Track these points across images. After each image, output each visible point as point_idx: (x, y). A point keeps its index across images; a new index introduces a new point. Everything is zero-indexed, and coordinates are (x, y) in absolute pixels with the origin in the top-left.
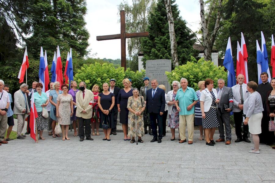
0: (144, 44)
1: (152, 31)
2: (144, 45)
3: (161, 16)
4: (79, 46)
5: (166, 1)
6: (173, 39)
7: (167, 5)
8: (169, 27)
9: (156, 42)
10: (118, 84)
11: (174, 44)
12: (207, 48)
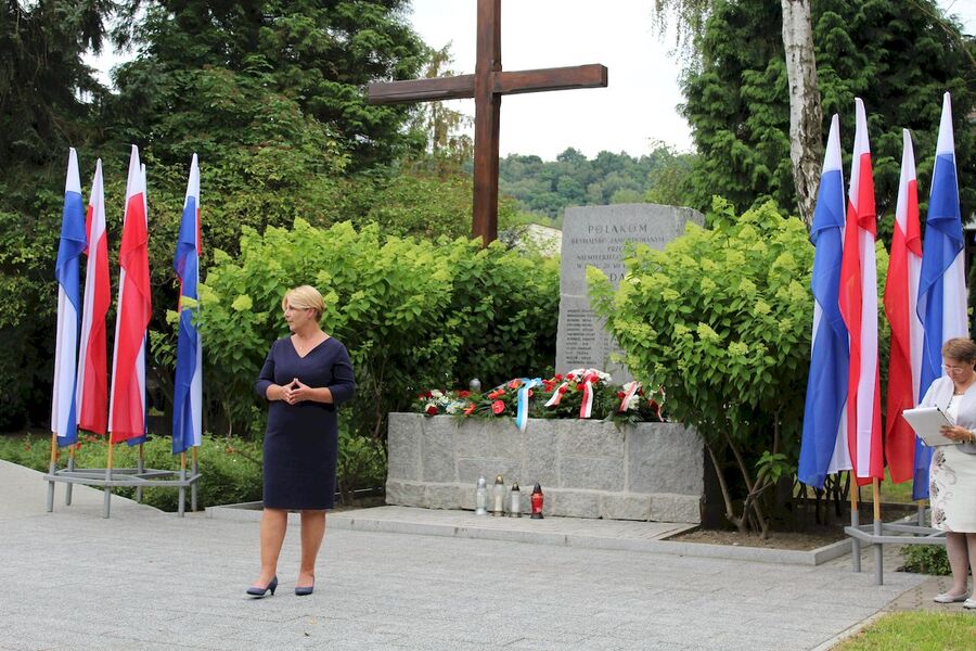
1: (739, 31)
4: (361, 112)
6: (801, 83)
8: (785, 22)
10: (400, 316)
11: (804, 111)
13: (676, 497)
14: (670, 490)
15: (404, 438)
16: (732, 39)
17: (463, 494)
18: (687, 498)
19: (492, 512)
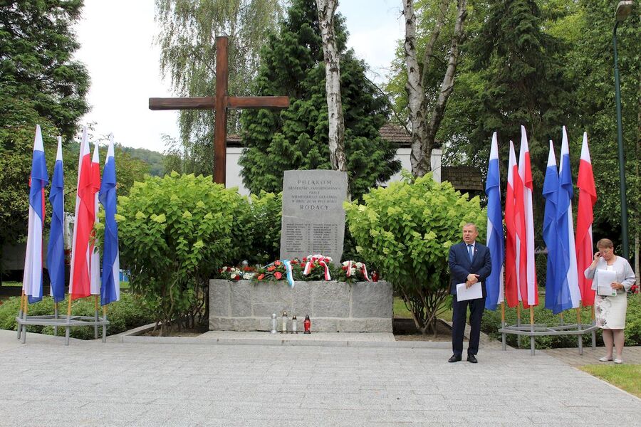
0: (248, 118)
1: (273, 83)
2: (250, 122)
3: (299, 44)
4: (63, 112)
5: (323, 12)
6: (336, 112)
7: (324, 23)
8: (328, 81)
9: (283, 116)
11: (337, 126)
12: (420, 139)
13: (379, 319)
14: (375, 316)
15: (219, 293)
16: (271, 87)
17: (259, 322)
18: (385, 319)
19: (282, 332)
